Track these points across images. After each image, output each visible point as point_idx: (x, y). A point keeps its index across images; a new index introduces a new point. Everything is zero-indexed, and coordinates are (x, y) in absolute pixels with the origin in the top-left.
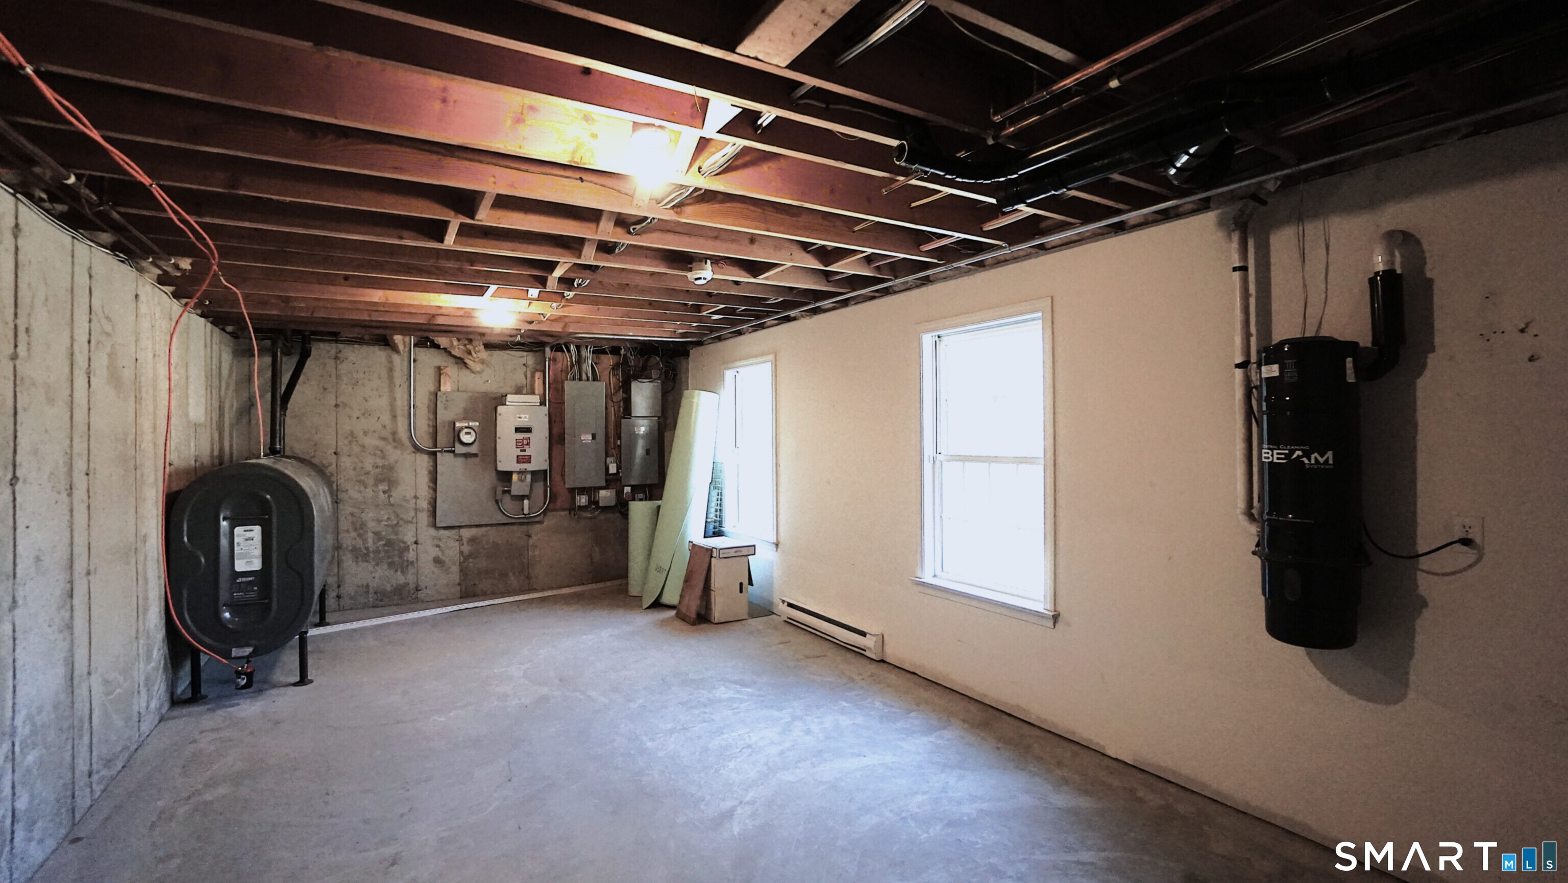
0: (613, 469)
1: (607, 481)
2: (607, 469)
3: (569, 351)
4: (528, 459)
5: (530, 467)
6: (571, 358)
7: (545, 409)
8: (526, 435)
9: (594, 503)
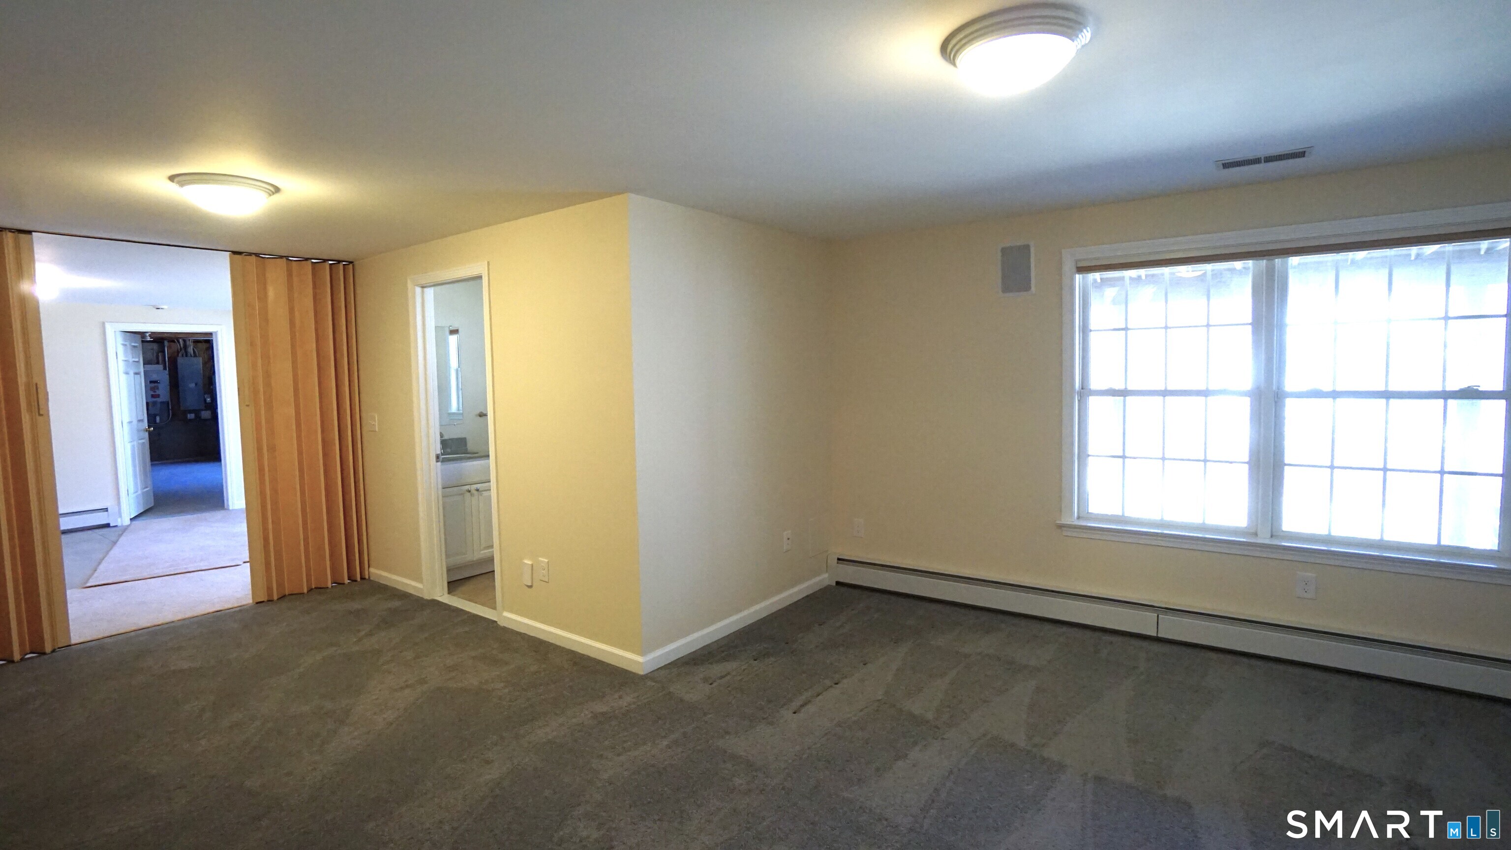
0: (209, 400)
1: (205, 407)
2: (205, 400)
3: (179, 342)
4: (158, 396)
5: (159, 400)
6: (180, 345)
7: (167, 372)
8: (156, 384)
9: (198, 417)
